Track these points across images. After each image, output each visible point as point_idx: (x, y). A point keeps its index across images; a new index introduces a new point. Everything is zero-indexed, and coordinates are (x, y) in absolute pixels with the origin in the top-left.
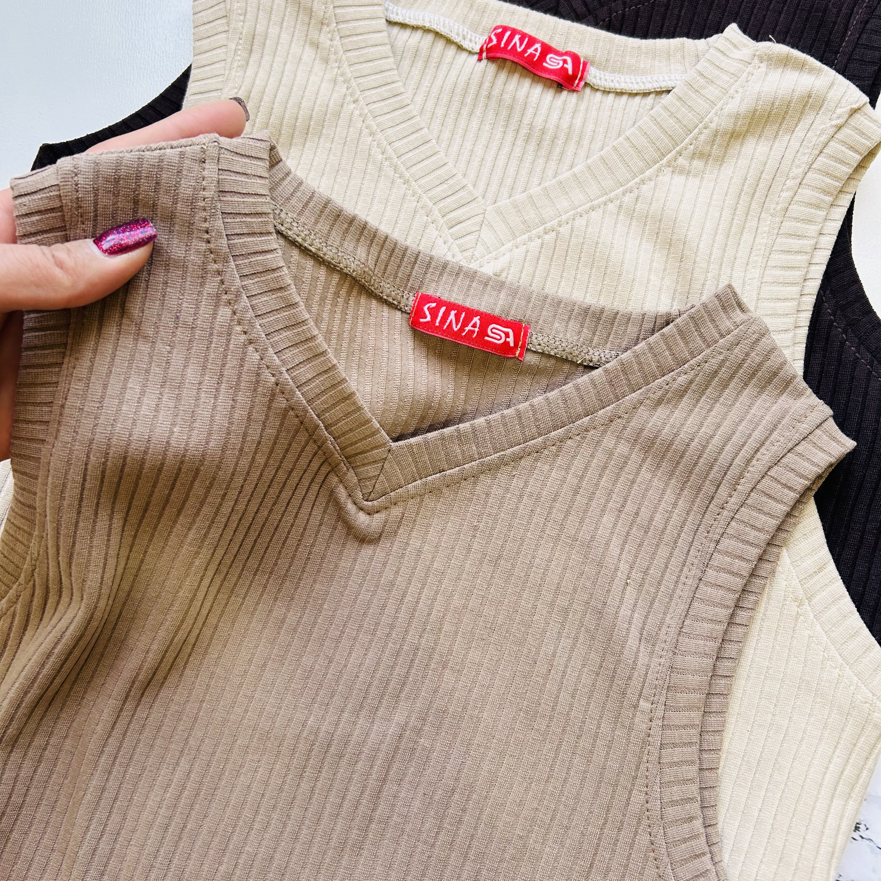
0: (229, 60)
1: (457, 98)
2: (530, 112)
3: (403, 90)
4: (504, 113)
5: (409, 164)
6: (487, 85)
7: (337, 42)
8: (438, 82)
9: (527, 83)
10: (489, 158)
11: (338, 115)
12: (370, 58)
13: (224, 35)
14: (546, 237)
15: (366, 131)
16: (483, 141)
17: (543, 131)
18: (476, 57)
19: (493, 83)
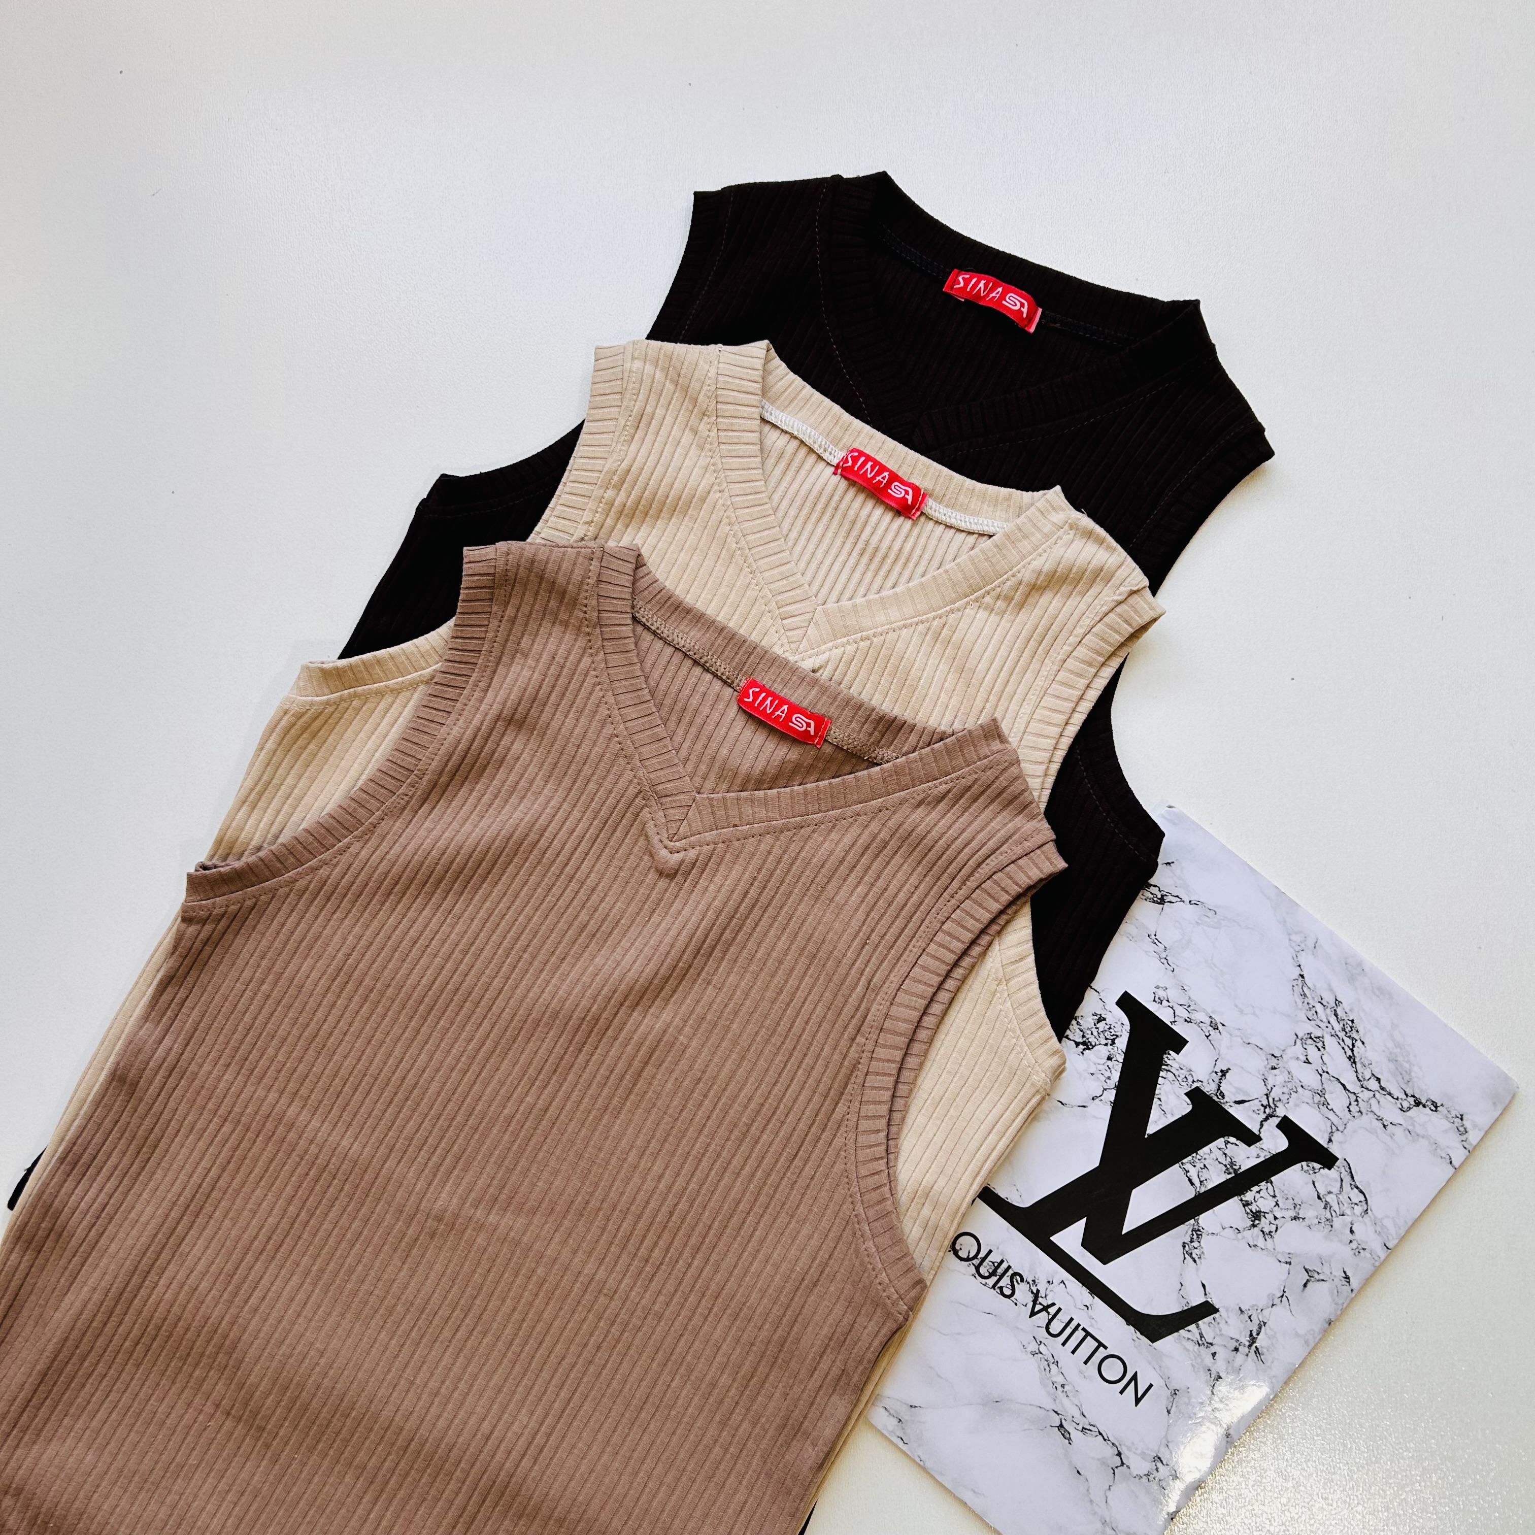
0: (617, 434)
1: (808, 504)
2: (868, 530)
3: (763, 489)
4: (846, 526)
5: (757, 557)
6: (836, 498)
7: (713, 434)
8: (795, 486)
9: (870, 504)
10: (827, 562)
11: (703, 500)
12: (741, 454)
13: (616, 409)
14: (862, 643)
15: (725, 521)
16: (824, 546)
17: (877, 549)
18: (833, 469)
19: (842, 498)
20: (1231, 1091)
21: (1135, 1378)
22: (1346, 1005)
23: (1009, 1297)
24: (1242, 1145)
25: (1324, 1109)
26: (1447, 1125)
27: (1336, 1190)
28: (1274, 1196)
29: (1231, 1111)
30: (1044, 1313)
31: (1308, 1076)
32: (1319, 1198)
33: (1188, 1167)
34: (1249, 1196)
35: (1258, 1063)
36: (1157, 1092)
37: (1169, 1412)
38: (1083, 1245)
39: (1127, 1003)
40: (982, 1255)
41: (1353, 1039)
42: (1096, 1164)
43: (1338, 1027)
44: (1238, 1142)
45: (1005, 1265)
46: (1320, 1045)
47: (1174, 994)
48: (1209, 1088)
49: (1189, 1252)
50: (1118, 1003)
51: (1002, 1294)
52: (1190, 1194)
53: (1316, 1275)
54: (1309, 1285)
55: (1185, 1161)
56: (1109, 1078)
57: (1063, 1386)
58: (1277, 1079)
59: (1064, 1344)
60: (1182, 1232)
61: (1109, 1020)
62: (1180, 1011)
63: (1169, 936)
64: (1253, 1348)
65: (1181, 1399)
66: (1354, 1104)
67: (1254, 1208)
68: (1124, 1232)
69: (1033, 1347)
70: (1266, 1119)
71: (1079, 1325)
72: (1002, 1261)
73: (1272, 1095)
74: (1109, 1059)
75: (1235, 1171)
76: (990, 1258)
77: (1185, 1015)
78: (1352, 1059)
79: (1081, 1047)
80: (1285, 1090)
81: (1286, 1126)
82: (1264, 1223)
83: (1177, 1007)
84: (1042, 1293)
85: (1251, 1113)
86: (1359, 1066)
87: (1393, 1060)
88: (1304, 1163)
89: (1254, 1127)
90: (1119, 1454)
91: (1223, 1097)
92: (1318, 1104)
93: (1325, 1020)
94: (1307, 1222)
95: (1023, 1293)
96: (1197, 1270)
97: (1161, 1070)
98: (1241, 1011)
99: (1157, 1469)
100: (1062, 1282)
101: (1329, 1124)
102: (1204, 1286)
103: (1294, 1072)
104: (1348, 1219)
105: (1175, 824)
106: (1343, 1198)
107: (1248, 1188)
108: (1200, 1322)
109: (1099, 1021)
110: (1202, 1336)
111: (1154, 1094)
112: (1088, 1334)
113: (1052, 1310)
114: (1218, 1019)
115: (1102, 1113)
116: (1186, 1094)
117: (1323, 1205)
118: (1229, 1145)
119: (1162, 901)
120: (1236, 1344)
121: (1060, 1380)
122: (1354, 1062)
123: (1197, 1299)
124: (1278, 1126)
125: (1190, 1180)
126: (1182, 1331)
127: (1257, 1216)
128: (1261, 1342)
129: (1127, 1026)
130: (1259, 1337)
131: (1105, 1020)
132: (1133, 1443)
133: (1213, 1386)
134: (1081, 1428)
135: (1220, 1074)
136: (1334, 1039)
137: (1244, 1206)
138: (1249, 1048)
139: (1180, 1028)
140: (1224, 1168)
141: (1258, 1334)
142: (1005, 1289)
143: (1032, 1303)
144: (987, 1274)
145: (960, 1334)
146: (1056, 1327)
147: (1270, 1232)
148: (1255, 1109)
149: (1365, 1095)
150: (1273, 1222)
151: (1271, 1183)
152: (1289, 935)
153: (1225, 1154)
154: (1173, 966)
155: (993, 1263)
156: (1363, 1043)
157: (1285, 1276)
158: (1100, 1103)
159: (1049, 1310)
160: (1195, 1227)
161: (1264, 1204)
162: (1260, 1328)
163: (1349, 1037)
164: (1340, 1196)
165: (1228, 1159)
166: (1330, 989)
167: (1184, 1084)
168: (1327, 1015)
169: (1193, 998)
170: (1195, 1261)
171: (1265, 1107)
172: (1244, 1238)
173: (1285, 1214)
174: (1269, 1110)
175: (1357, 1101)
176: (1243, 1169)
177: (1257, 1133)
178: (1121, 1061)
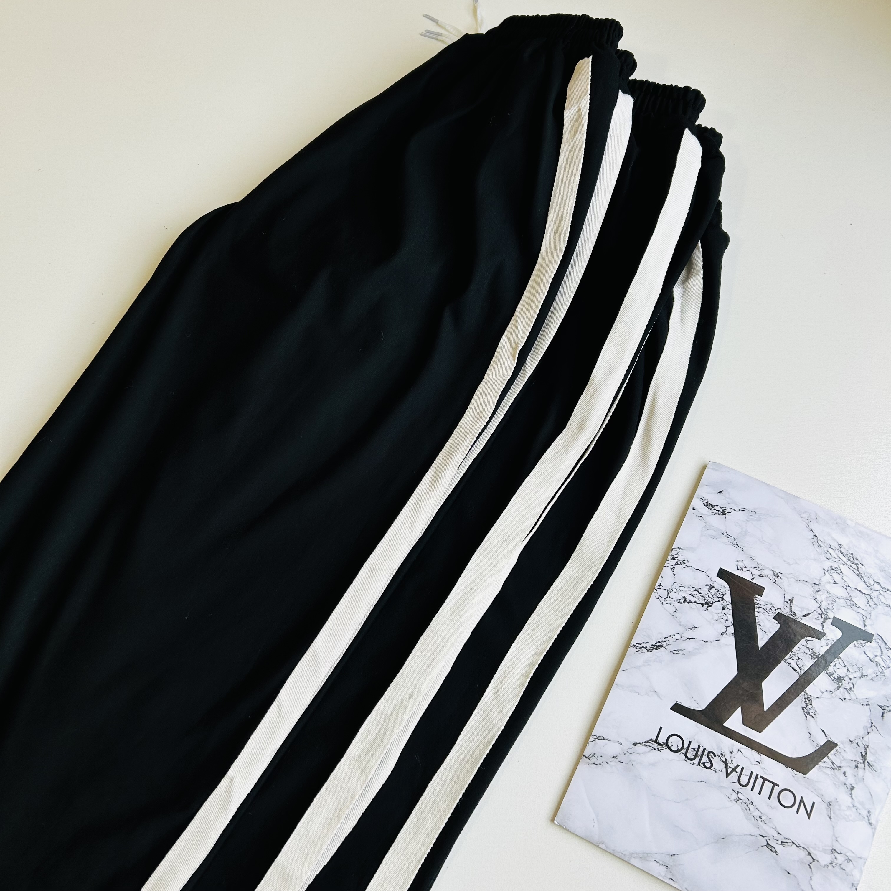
20: (798, 611)
21: (802, 800)
22: (844, 546)
23: (709, 768)
24: (817, 640)
25: (854, 608)
27: (879, 653)
28: (845, 666)
29: (802, 621)
30: (734, 772)
31: (838, 591)
32: (871, 661)
33: (790, 661)
34: (830, 669)
35: (809, 590)
36: (757, 621)
37: (830, 818)
38: (743, 725)
39: (723, 574)
40: (686, 746)
41: (856, 564)
42: (736, 672)
43: (845, 559)
44: (813, 639)
45: (701, 749)
46: (839, 572)
47: (747, 563)
48: (786, 612)
49: (807, 712)
50: (717, 576)
51: (705, 767)
52: (795, 677)
53: (887, 708)
54: (885, 715)
55: (786, 658)
56: (727, 620)
57: (760, 817)
58: (822, 597)
59: (752, 790)
60: (799, 702)
61: (716, 586)
62: (755, 572)
63: (734, 531)
64: (866, 763)
65: (835, 807)
66: (870, 600)
67: (836, 676)
68: (765, 711)
69: (734, 796)
70: (824, 622)
71: (757, 775)
72: (699, 747)
73: (823, 606)
74: (724, 609)
75: (817, 656)
76: (691, 747)
77: (758, 573)
78: (859, 575)
79: (705, 606)
80: (829, 602)
81: (837, 623)
82: (844, 683)
83: (752, 570)
84: (729, 761)
85: (814, 620)
86: (864, 577)
87: (883, 570)
88: (855, 642)
89: (819, 628)
90: (809, 854)
91: (796, 615)
92: (850, 605)
93: (836, 557)
94: (870, 677)
95: (717, 763)
96: (816, 722)
97: (755, 608)
98: (789, 563)
99: (836, 858)
100: (739, 750)
101: (861, 616)
102: (823, 731)
103: (829, 590)
105: (717, 470)
106: (885, 657)
107: (829, 665)
108: (829, 755)
109: (711, 588)
110: (833, 763)
111: (755, 623)
112: (765, 779)
113: (739, 770)
114: (777, 571)
115: (730, 641)
116: (773, 618)
117: (875, 664)
118: (808, 642)
119: (723, 513)
120: (854, 764)
121: (757, 814)
122: (862, 577)
123: (822, 741)
124: (832, 624)
125: (793, 668)
126: (820, 763)
127: (839, 680)
128: (869, 758)
129: (728, 588)
130: (868, 755)
131: (713, 587)
132: (815, 844)
133: (851, 794)
134: (780, 843)
135: (789, 602)
136: (846, 567)
137: (830, 676)
138: (800, 583)
139: (758, 581)
140: (810, 657)
141: (866, 754)
142: (706, 764)
143: (725, 768)
144: (693, 757)
145: (687, 800)
146: (744, 780)
147: (851, 688)
148: (816, 617)
149: (875, 594)
150: (850, 681)
151: (840, 658)
152: (800, 515)
153: (808, 648)
154: (742, 547)
155: (694, 749)
156: (863, 565)
157: (869, 714)
158: (726, 636)
159: (737, 770)
160: (806, 696)
161: (841, 672)
162: (866, 749)
163: (854, 563)
164: (883, 657)
165: (810, 650)
166: (834, 539)
167: (771, 613)
168: (837, 554)
169: (759, 562)
170: (813, 717)
171: (821, 615)
172: (836, 696)
173: (855, 675)
174: (823, 615)
175: (871, 598)
176: (821, 654)
177: (822, 631)
178: (731, 608)
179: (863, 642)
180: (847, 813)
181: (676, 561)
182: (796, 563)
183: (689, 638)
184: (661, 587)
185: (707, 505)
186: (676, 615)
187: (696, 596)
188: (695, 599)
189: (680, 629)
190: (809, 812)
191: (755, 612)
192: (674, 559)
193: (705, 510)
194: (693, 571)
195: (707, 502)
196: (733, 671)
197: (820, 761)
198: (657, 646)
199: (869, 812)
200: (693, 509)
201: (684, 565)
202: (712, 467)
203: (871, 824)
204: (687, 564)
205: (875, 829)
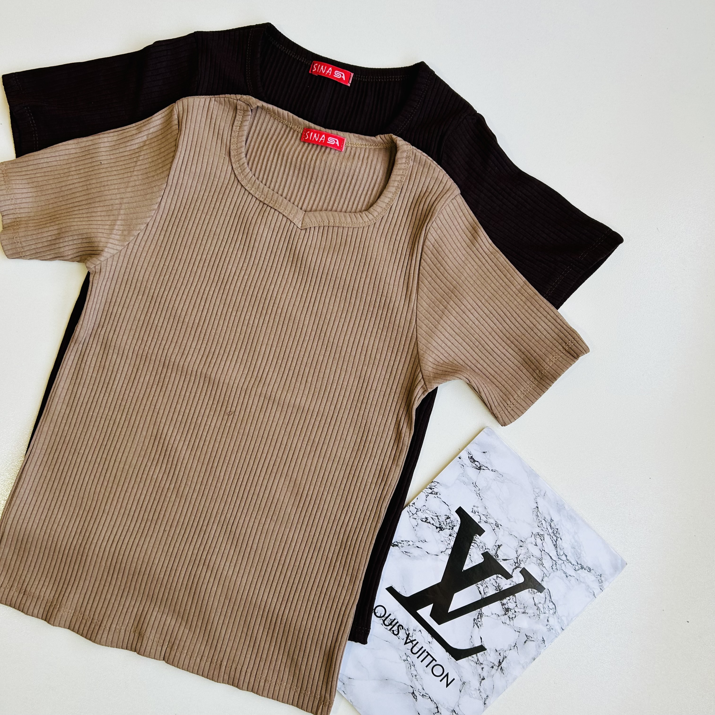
20: (501, 555)
21: (447, 675)
22: (555, 522)
23: (396, 635)
24: (504, 579)
25: (541, 566)
26: (595, 578)
27: (543, 602)
28: (516, 602)
29: (501, 563)
30: (411, 643)
31: (536, 551)
32: (535, 605)
33: (480, 586)
34: (505, 601)
35: (515, 543)
36: (469, 552)
37: (460, 691)
38: (431, 615)
39: (460, 512)
40: (386, 616)
41: (557, 537)
42: (440, 581)
43: (551, 531)
44: (502, 577)
45: (396, 621)
46: (542, 538)
47: (480, 510)
48: (492, 553)
49: (476, 623)
50: (456, 512)
51: (393, 633)
52: (479, 598)
53: (530, 638)
54: (527, 642)
55: (478, 583)
57: (416, 676)
58: (521, 551)
59: (418, 658)
60: (474, 614)
61: (452, 518)
62: (483, 518)
63: (481, 484)
64: (500, 667)
65: (466, 686)
66: (554, 565)
67: (506, 606)
69: (405, 657)
70: (516, 568)
71: (425, 650)
72: (395, 619)
73: (519, 558)
74: (450, 535)
75: (500, 589)
76: (390, 617)
77: (485, 519)
78: (555, 546)
79: (439, 529)
80: (525, 556)
81: (524, 572)
82: (510, 614)
83: (482, 516)
84: (411, 635)
85: (509, 565)
86: (558, 548)
87: (573, 548)
88: (530, 589)
89: (510, 571)
90: (437, 708)
91: (498, 557)
92: (539, 564)
93: (545, 527)
94: (529, 615)
95: (402, 634)
96: (479, 631)
97: (472, 542)
98: (509, 520)
100: (420, 631)
101: (543, 573)
102: (481, 638)
103: (529, 549)
104: (547, 615)
105: (489, 435)
106: (546, 606)
107: (505, 597)
108: (478, 654)
109: (447, 518)
110: (478, 660)
111: (468, 553)
112: (429, 654)
114: (499, 523)
115: (445, 559)
117: (536, 608)
118: (498, 578)
119: (480, 468)
120: (493, 665)
121: (415, 673)
123: (477, 644)
124: (520, 572)
125: (480, 592)
127: (507, 610)
128: (503, 665)
129: (459, 522)
130: (503, 663)
131: (450, 518)
132: (444, 703)
133: (481, 682)
134: (421, 695)
135: (497, 547)
136: (549, 537)
137: (502, 605)
138: (511, 537)
139: (482, 525)
140: (495, 588)
141: (503, 661)
142: (395, 631)
143: (406, 639)
144: (388, 624)
145: (373, 649)
146: (415, 650)
147: (512, 618)
148: (511, 563)
149: (560, 562)
150: (514, 613)
151: (515, 596)
152: (534, 489)
153: (496, 582)
154: (482, 497)
155: (391, 620)
156: (561, 539)
157: (517, 637)
158: (444, 554)
159: (413, 642)
160: (480, 613)
161: (511, 605)
162: (504, 659)
163: (555, 536)
164: (544, 605)
165: (497, 584)
166: (549, 514)
167: (481, 549)
168: (546, 526)
169: (489, 512)
170: (478, 627)
171: (516, 563)
172: (500, 619)
173: (519, 610)
174: (517, 564)
175: (556, 564)
176: (503, 589)
177: (511, 574)
178: (455, 537)
179: (536, 591)
180: (473, 692)
181: (431, 491)
182: (515, 522)
183: (418, 547)
184: (414, 505)
185: (471, 458)
186: (416, 528)
187: (435, 520)
188: (433, 522)
189: (414, 539)
190: (448, 683)
191: (470, 545)
192: (431, 489)
193: (467, 462)
194: (440, 502)
195: (472, 457)
196: (439, 580)
197: (470, 656)
198: (394, 545)
199: (487, 696)
200: (460, 458)
201: (436, 496)
202: (486, 432)
203: (485, 704)
204: (438, 495)
205: (487, 707)
